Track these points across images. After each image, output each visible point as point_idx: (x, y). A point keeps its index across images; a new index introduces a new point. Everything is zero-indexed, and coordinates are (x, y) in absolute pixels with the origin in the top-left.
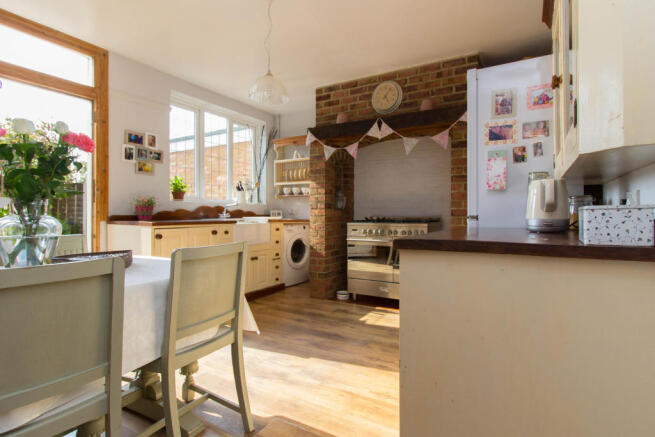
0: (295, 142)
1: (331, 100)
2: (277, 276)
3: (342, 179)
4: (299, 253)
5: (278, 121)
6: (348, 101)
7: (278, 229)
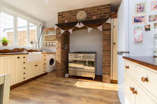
0: (51, 30)
1: (63, 16)
2: (45, 70)
3: (66, 41)
4: (52, 63)
5: (45, 23)
6: (69, 16)
7: (45, 56)
